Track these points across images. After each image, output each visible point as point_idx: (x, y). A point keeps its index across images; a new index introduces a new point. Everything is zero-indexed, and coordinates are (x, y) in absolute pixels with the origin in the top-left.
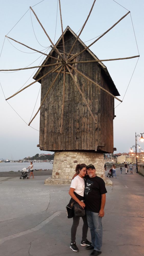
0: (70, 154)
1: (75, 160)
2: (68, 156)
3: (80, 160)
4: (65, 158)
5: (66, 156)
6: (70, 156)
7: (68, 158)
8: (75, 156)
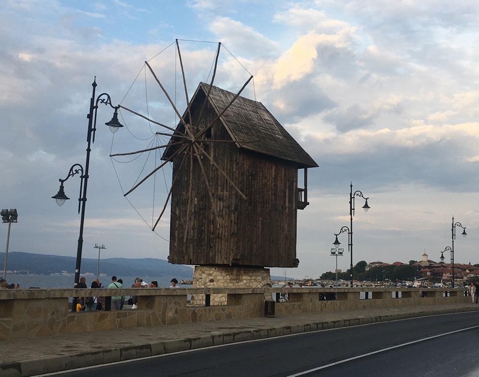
0: (206, 271)
1: (211, 278)
2: (203, 272)
3: (218, 278)
4: (201, 275)
5: (201, 272)
6: (206, 272)
7: (204, 276)
8: (212, 272)
